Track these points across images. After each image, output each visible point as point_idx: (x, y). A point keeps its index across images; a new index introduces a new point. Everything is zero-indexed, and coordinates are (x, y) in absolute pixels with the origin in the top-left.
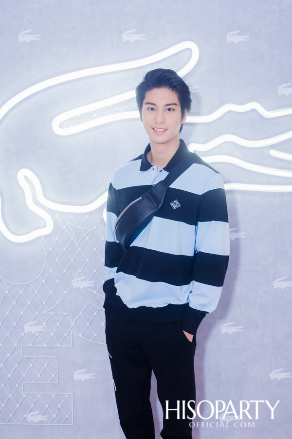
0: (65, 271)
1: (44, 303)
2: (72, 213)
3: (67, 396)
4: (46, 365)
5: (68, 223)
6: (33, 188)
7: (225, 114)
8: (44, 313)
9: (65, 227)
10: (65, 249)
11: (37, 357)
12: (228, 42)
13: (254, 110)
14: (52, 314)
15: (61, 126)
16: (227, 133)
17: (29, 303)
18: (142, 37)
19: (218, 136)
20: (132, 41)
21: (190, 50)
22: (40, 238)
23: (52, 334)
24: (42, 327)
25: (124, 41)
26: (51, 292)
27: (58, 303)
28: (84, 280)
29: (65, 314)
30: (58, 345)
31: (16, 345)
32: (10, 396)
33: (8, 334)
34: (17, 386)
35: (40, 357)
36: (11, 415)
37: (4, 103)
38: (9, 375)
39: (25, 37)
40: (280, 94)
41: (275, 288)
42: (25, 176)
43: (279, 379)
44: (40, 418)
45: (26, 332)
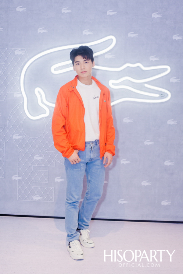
1: (44, 147)
3: (51, 189)
4: (43, 175)
6: (41, 96)
7: (126, 68)
8: (44, 151)
12: (129, 36)
13: (139, 67)
14: (47, 152)
15: (55, 70)
16: (127, 76)
17: (37, 146)
18: (92, 33)
19: (123, 77)
20: (87, 34)
21: (112, 39)
22: (43, 118)
23: (46, 161)
24: (42, 157)
25: (84, 34)
26: (47, 142)
27: (50, 147)
29: (53, 152)
30: (49, 166)
31: (30, 165)
32: (26, 188)
33: (27, 160)
34: (30, 183)
35: (40, 171)
36: (26, 197)
37: (30, 59)
38: (27, 178)
39: (41, 31)
40: (150, 60)
41: (145, 144)
42: (38, 91)
43: (146, 185)
44: (39, 198)
45: (35, 159)
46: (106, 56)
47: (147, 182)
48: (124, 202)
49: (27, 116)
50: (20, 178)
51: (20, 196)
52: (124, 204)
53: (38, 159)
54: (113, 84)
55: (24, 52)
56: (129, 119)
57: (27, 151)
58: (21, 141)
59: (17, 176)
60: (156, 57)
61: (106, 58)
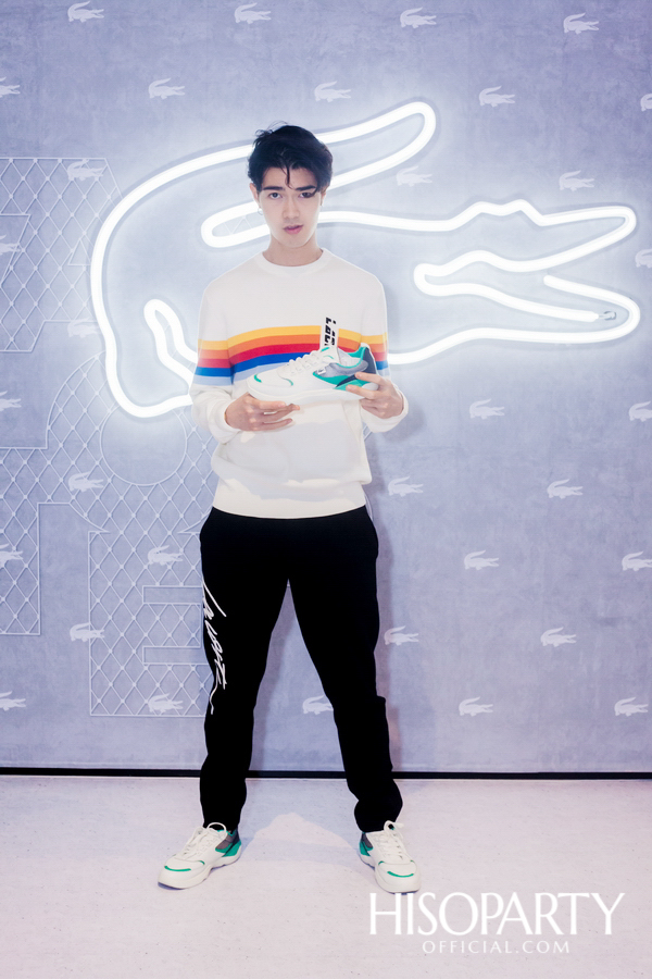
1: (182, 516)
4: (181, 618)
6: (168, 330)
7: (474, 220)
8: (181, 532)
11: (167, 604)
12: (482, 104)
13: (520, 213)
14: (194, 534)
16: (478, 248)
17: (158, 516)
18: (346, 93)
20: (330, 100)
21: (421, 115)
22: (177, 411)
23: (193, 567)
24: (177, 555)
25: (318, 99)
26: (194, 499)
31: (134, 584)
32: (122, 668)
33: (122, 567)
34: (134, 651)
35: (172, 604)
36: (123, 701)
37: (125, 194)
38: (122, 634)
39: (159, 90)
40: (562, 188)
41: (551, 496)
42: (157, 312)
43: (556, 645)
44: (170, 705)
45: (151, 563)
46: (401, 179)
47: (560, 633)
48: (480, 709)
49: (116, 404)
50: (97, 634)
51: (99, 701)
52: (480, 715)
54: (427, 278)
55: (102, 169)
56: (490, 405)
57: (122, 532)
58: (97, 498)
59: (86, 628)
60: (582, 176)
61: (399, 184)
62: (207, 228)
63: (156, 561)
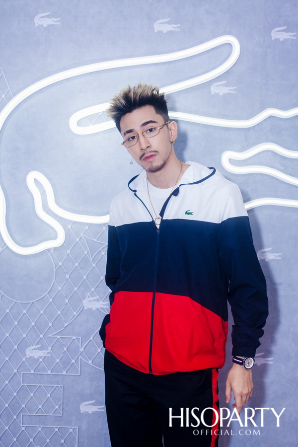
0: (76, 289)
1: (50, 324)
2: (87, 224)
3: (71, 430)
4: (49, 395)
5: (82, 235)
6: (43, 193)
7: (265, 121)
8: (50, 336)
9: (78, 240)
10: (77, 264)
11: (39, 385)
12: (273, 38)
14: (59, 337)
15: (79, 123)
16: (267, 140)
17: (33, 324)
18: (177, 27)
19: (257, 144)
20: (165, 32)
21: (229, 45)
22: (49, 250)
23: (58, 360)
24: (46, 352)
25: (156, 31)
26: (59, 313)
27: (66, 325)
28: (98, 300)
29: (74, 338)
30: (64, 373)
31: (15, 371)
32: (6, 428)
33: (7, 359)
34: (15, 417)
35: (42, 385)
37: (15, 94)
38: (7, 405)
39: (42, 20)
42: (35, 179)
45: (28, 357)
46: (214, 89)
53: (36, 357)
54: (231, 161)
56: (271, 252)
57: (7, 335)
61: (213, 93)
62: (73, 121)
63: (32, 355)
